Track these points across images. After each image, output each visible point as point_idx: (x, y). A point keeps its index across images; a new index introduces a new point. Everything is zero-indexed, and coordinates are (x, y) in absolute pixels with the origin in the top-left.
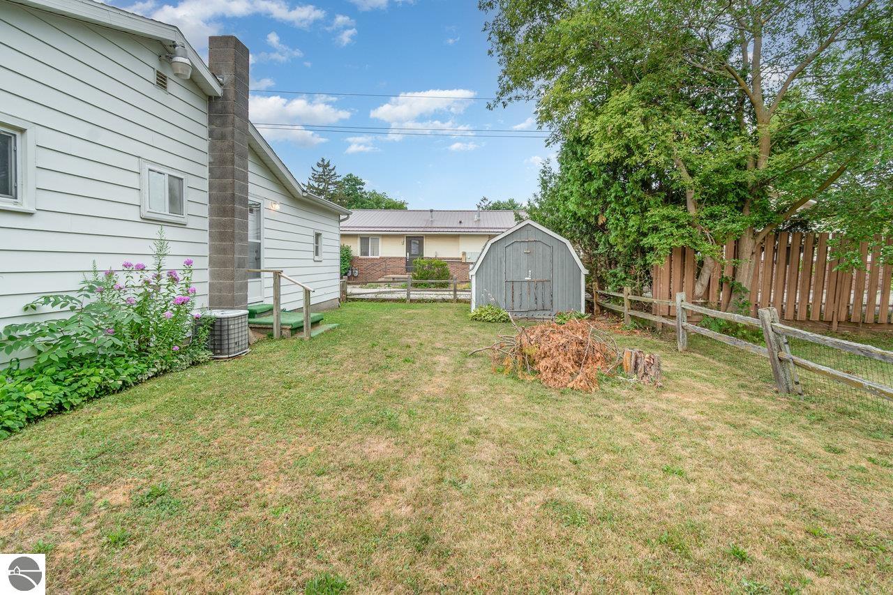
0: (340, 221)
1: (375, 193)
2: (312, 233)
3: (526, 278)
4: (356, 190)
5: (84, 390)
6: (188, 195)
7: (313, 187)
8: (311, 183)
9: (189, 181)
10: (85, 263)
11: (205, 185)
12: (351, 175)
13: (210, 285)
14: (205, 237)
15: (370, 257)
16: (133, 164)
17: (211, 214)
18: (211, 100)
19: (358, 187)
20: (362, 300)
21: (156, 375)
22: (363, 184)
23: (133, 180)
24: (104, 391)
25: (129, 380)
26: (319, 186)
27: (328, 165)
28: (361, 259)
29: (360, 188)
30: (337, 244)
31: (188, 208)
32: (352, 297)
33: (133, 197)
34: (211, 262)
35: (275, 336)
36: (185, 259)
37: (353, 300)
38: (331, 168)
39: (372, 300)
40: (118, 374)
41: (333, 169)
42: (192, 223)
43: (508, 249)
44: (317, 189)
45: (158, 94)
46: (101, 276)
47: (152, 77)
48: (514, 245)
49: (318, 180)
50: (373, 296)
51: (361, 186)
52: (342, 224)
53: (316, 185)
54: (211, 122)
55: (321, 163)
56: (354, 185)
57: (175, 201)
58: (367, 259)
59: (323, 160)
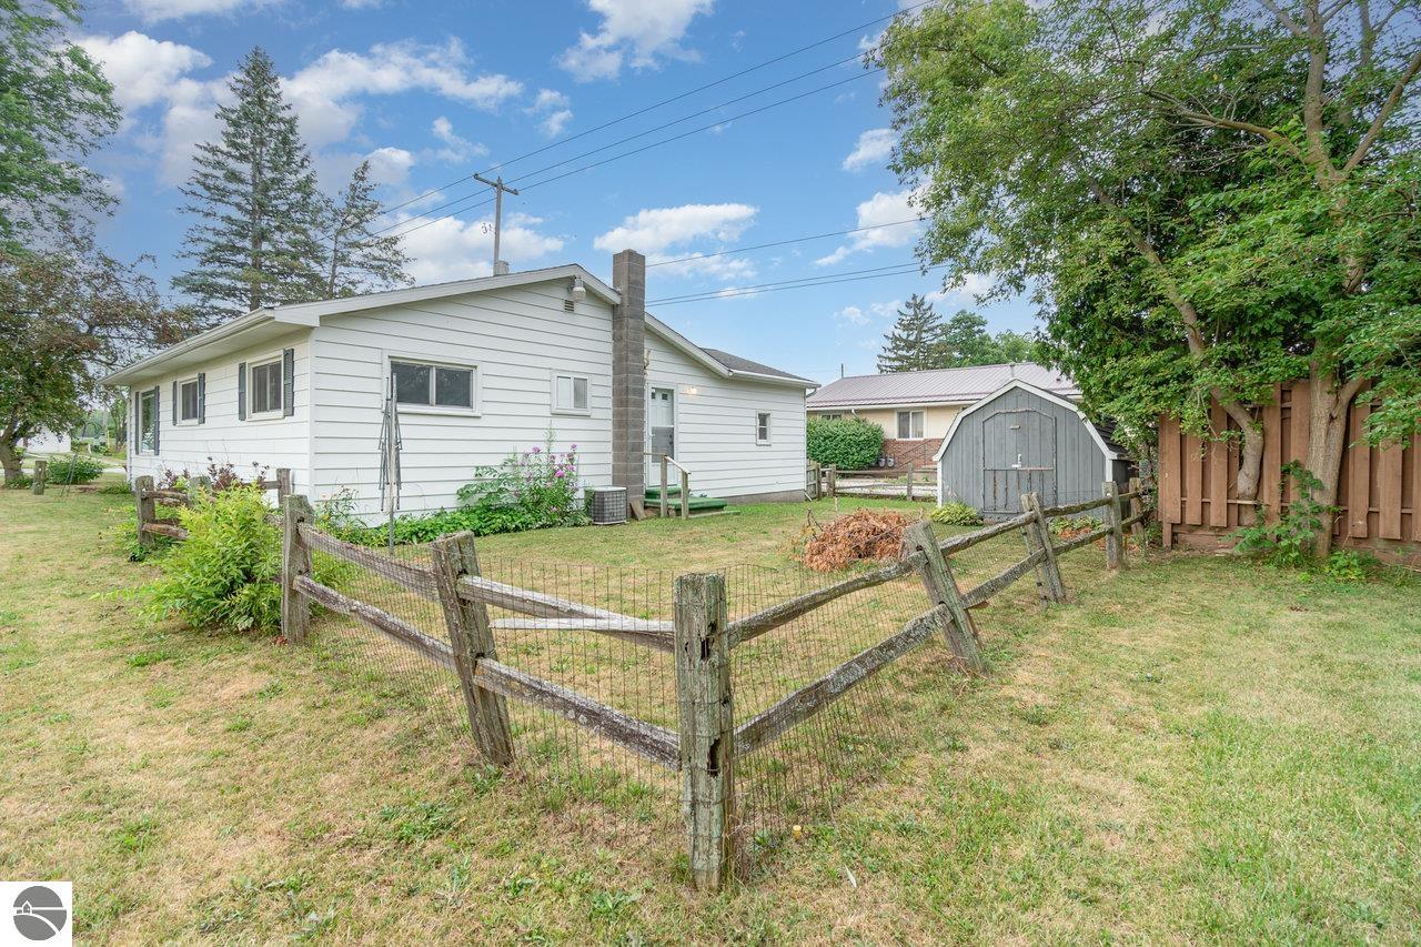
0: (805, 397)
1: (1011, 335)
2: (754, 414)
3: (1014, 466)
4: (972, 334)
5: (492, 526)
6: (591, 391)
7: (900, 339)
8: (897, 332)
9: (592, 380)
10: (509, 447)
11: (610, 381)
12: (963, 312)
13: (613, 466)
14: (609, 426)
15: (911, 439)
16: (546, 375)
17: (614, 405)
18: (614, 308)
19: (976, 329)
20: (852, 495)
21: (543, 526)
22: (984, 324)
23: (545, 387)
24: (504, 530)
25: (520, 525)
26: (908, 335)
27: (922, 303)
28: (898, 443)
29: (979, 331)
30: (803, 425)
31: (591, 402)
32: (842, 491)
33: (546, 399)
34: (614, 448)
35: (662, 515)
36: (572, 444)
37: (843, 495)
38: (925, 307)
39: (865, 496)
40: (513, 520)
41: (930, 308)
42: (595, 414)
43: (987, 424)
44: (905, 341)
45: (567, 318)
46: (520, 457)
47: (561, 305)
48: (997, 418)
49: (906, 328)
50: (866, 491)
51: (981, 328)
52: (808, 400)
53: (904, 336)
54: (613, 328)
55: (911, 302)
56: (969, 327)
57: (580, 396)
58: (907, 443)
59: (914, 297)
